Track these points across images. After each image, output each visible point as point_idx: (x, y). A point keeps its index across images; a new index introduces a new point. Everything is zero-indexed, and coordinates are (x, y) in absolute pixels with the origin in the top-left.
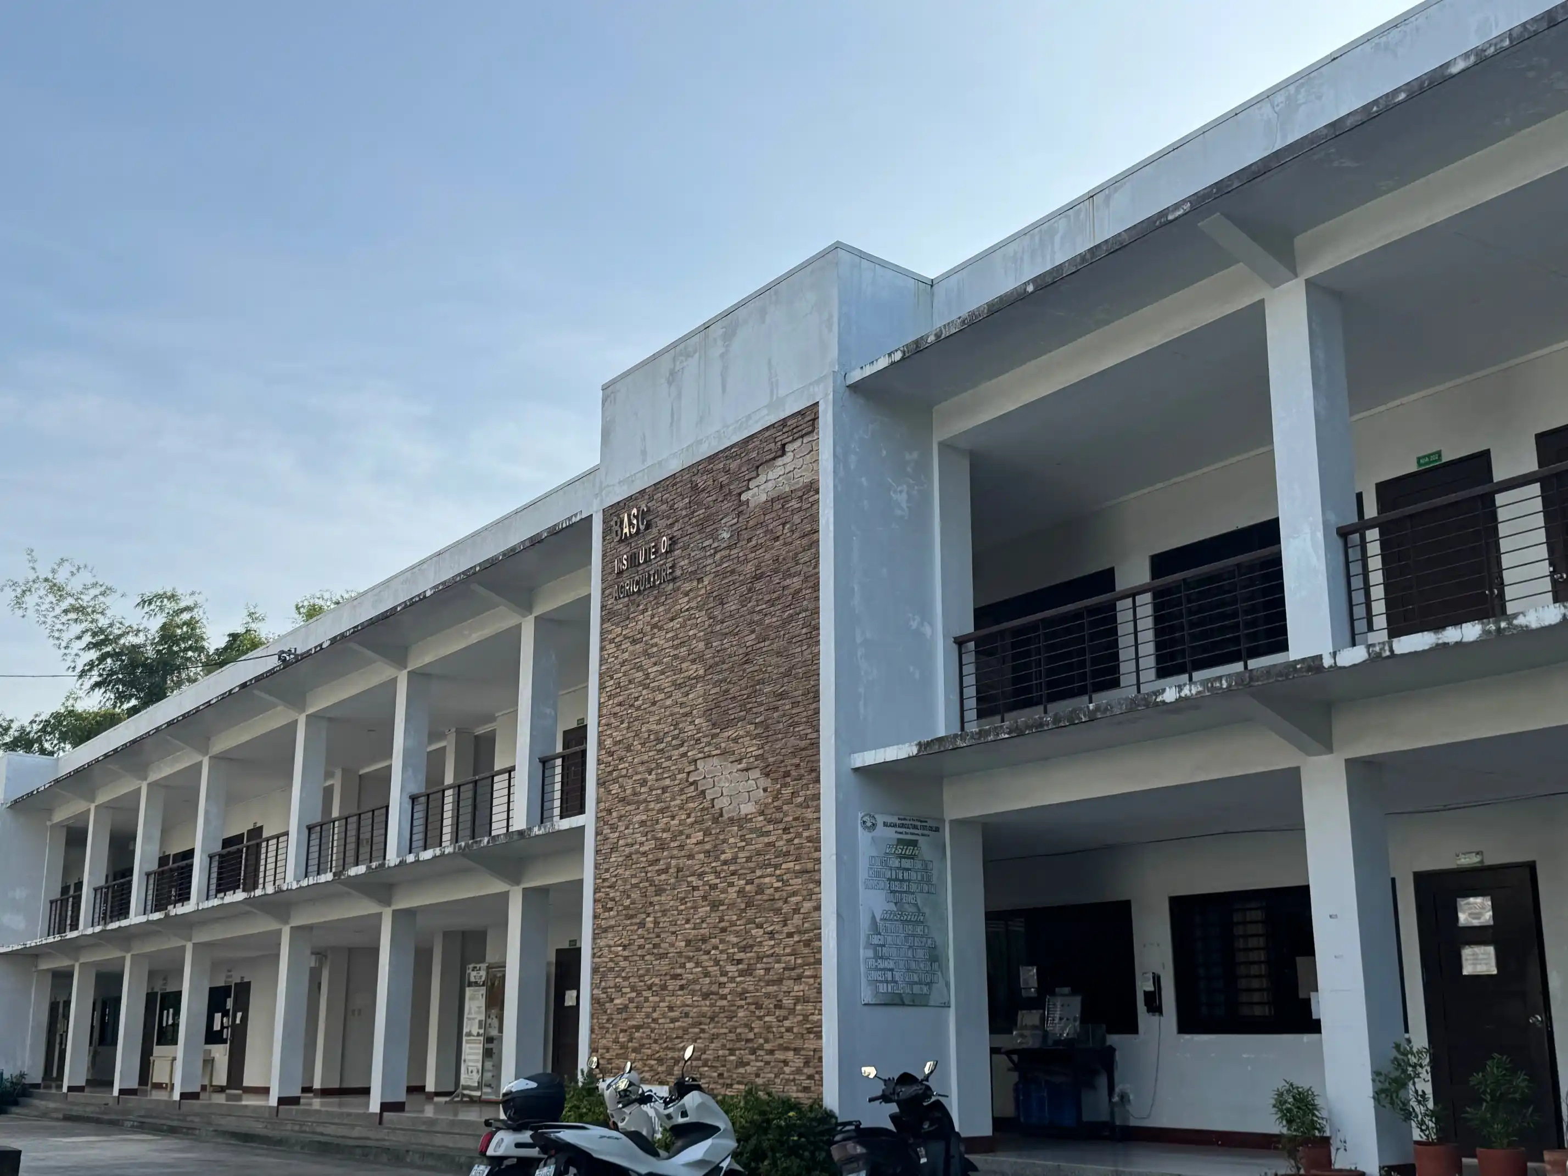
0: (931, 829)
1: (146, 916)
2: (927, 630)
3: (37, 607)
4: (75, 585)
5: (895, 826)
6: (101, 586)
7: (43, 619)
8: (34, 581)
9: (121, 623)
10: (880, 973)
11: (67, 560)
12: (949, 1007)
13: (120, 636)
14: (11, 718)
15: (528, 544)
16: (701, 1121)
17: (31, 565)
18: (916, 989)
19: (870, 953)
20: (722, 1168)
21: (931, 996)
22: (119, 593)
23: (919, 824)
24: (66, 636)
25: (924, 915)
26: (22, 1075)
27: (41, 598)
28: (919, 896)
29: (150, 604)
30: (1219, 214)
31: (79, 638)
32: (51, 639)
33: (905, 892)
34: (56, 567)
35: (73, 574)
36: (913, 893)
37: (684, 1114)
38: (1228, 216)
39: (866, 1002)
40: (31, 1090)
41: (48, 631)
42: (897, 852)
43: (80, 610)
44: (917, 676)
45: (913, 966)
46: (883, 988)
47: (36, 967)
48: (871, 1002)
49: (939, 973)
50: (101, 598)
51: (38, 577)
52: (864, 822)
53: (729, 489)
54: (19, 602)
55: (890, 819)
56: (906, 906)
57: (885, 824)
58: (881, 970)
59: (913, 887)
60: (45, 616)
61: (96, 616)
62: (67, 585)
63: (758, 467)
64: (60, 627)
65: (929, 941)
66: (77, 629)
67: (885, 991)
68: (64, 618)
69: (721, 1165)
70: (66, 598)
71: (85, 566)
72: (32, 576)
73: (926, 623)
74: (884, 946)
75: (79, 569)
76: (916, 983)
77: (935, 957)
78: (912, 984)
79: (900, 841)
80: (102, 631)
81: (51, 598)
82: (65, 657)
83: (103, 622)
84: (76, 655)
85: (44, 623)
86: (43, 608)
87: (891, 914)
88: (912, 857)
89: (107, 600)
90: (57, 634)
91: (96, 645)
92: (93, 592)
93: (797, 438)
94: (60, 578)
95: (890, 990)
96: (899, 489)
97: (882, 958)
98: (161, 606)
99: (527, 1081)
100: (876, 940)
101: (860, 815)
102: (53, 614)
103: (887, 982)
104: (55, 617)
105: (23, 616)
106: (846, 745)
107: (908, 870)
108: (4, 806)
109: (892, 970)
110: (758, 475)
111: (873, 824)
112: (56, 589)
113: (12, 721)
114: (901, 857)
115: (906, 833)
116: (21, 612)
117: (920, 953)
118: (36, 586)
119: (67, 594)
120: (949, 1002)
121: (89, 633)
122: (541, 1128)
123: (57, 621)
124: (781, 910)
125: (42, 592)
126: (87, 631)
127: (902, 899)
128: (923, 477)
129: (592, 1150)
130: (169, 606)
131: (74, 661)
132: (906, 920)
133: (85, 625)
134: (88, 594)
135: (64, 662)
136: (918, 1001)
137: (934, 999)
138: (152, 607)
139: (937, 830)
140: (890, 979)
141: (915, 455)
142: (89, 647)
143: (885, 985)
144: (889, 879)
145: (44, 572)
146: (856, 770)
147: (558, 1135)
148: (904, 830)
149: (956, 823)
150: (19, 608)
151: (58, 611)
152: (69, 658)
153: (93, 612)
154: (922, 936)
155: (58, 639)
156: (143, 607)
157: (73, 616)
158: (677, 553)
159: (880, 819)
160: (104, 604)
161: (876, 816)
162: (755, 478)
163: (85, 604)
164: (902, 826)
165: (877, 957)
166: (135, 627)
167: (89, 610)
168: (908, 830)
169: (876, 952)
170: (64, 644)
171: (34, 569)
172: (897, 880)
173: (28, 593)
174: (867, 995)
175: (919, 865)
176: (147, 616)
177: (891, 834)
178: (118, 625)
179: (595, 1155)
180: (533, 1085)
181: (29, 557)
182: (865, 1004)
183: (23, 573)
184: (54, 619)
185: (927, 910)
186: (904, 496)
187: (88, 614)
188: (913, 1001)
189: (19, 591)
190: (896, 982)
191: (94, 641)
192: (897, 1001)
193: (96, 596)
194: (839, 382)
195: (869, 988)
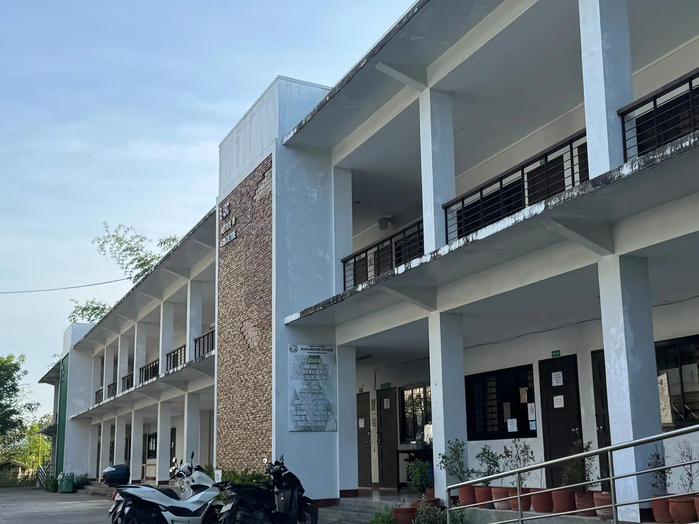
0: (328, 350)
1: (109, 399)
2: (328, 257)
3: (111, 249)
4: (128, 237)
5: (308, 349)
6: (139, 237)
7: (114, 255)
8: (108, 237)
9: (150, 254)
10: (298, 417)
11: (122, 226)
12: (337, 431)
13: (150, 261)
14: (104, 304)
15: (203, 221)
16: (200, 484)
17: (106, 229)
18: (319, 424)
19: (294, 408)
20: (208, 504)
21: (327, 427)
22: (148, 240)
23: (321, 348)
24: (126, 262)
25: (323, 390)
26: (86, 475)
27: (112, 245)
28: (320, 381)
29: (165, 244)
30: (380, 63)
31: (132, 263)
32: (119, 264)
33: (313, 380)
34: (117, 229)
35: (126, 232)
36: (317, 380)
37: (193, 481)
38: (384, 63)
39: (291, 430)
40: (91, 482)
41: (117, 260)
42: (308, 362)
43: (131, 249)
44: (322, 279)
45: (317, 413)
46: (300, 424)
47: (91, 423)
48: (293, 430)
49: (332, 416)
50: (140, 243)
51: (109, 235)
52: (291, 349)
53: (250, 195)
54: (102, 248)
55: (304, 347)
56: (313, 386)
57: (302, 349)
58: (299, 415)
59: (318, 378)
60: (115, 253)
61: (139, 252)
62: (124, 238)
63: (258, 184)
64: (122, 258)
65: (326, 403)
66: (130, 259)
67: (301, 425)
68: (124, 254)
69: (208, 503)
70: (123, 244)
71: (131, 228)
72: (106, 234)
73: (327, 254)
74: (301, 405)
75: (128, 229)
76: (318, 421)
77: (329, 408)
78: (316, 421)
79: (310, 357)
80: (142, 259)
81: (117, 244)
82: (126, 273)
83: (142, 254)
84: (131, 271)
85: (115, 257)
86: (114, 249)
87: (305, 390)
88: (317, 363)
89: (143, 244)
90: (121, 262)
91: (141, 266)
92: (136, 240)
93: (267, 170)
94: (121, 234)
95: (304, 425)
96: (313, 191)
97: (299, 410)
98: (169, 245)
99: (112, 468)
100: (297, 402)
101: (289, 346)
102: (118, 252)
103: (302, 421)
104: (119, 254)
105: (104, 255)
106: (281, 314)
107: (314, 369)
108: (72, 348)
109: (305, 415)
110: (258, 188)
111: (296, 349)
112: (119, 240)
113: (105, 305)
114: (311, 364)
115: (314, 353)
116: (103, 252)
117: (321, 407)
118: (109, 239)
119: (124, 242)
120: (337, 429)
121: (137, 260)
122: (119, 487)
123: (120, 255)
124: (262, 390)
125: (113, 242)
126: (135, 259)
127: (311, 383)
128: (326, 184)
129: (141, 496)
130: (173, 244)
131: (130, 275)
132: (313, 393)
133: (134, 257)
134: (134, 241)
135: (125, 275)
136: (318, 429)
137: (328, 428)
138: (166, 245)
139: (331, 350)
140: (304, 419)
141: (322, 174)
142: (136, 267)
143: (301, 422)
144: (304, 374)
145: (112, 233)
146: (287, 325)
147: (126, 490)
148: (312, 351)
149: (342, 346)
150: (102, 251)
151: (121, 251)
152: (128, 273)
153: (137, 250)
154: (322, 400)
155: (122, 264)
156: (161, 246)
157: (129, 252)
158: (237, 225)
159: (299, 347)
160: (142, 245)
161: (297, 346)
162: (257, 189)
163: (133, 247)
164: (312, 349)
165: (297, 410)
166: (157, 256)
167: (135, 249)
168: (314, 351)
169: (296, 407)
170: (125, 267)
171: (107, 231)
172: (308, 374)
173: (106, 243)
174: (291, 426)
175: (321, 367)
176: (163, 250)
177: (306, 353)
178: (150, 256)
179: (143, 499)
180: (114, 469)
181: (105, 226)
182: (290, 431)
183: (102, 234)
184: (119, 255)
185: (325, 387)
186: (316, 194)
187: (135, 251)
188: (317, 429)
189: (101, 242)
190: (308, 421)
191: (138, 264)
192: (308, 429)
193: (138, 242)
194: (279, 143)
195: (292, 424)
